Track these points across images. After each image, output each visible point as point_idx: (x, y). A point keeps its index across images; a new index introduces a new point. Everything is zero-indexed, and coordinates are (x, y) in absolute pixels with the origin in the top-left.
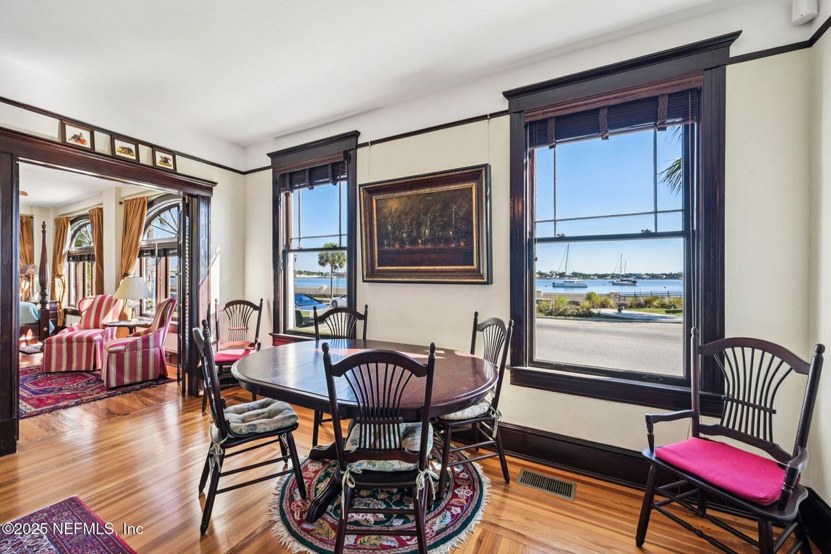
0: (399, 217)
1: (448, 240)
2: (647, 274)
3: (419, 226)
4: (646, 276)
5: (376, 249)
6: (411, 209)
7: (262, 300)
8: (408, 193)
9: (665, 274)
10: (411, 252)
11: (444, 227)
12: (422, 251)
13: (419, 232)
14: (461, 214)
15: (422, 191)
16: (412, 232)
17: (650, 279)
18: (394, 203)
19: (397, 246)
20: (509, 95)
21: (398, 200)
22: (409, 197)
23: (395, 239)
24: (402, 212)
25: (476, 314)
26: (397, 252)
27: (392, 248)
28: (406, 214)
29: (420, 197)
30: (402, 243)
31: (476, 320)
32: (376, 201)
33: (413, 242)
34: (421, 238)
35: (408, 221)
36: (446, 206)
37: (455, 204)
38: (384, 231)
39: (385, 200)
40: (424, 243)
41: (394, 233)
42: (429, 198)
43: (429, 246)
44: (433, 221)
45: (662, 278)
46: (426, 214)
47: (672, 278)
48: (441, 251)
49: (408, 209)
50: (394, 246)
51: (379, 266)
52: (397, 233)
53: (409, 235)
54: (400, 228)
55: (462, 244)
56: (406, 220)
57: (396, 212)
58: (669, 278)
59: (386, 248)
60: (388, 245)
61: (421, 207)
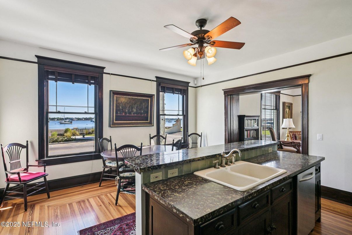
0: (125, 104)
1: (141, 114)
2: (76, 118)
3: (132, 108)
4: (75, 119)
5: (115, 115)
6: (130, 102)
7: (27, 142)
8: (129, 97)
9: (84, 118)
10: (128, 116)
11: (140, 110)
12: (133, 116)
13: (132, 110)
14: (146, 106)
15: (134, 97)
16: (130, 110)
17: (77, 120)
18: (123, 99)
19: (124, 114)
20: (156, 77)
21: (125, 98)
22: (129, 98)
23: (123, 112)
24: (126, 103)
25: (150, 135)
26: (123, 116)
27: (121, 115)
28: (128, 104)
29: (133, 99)
30: (126, 113)
31: (150, 136)
32: (116, 97)
33: (130, 113)
34: (133, 112)
35: (128, 106)
36: (141, 103)
37: (144, 103)
38: (118, 109)
39: (120, 97)
40: (134, 114)
41: (122, 110)
42: (136, 100)
43: (135, 115)
44: (137, 107)
45: (82, 120)
46: (135, 105)
47: (87, 120)
48: (139, 116)
49: (128, 102)
50: (122, 114)
51: (115, 121)
52: (124, 110)
53: (129, 110)
54: (125, 108)
55: (145, 115)
56: (128, 105)
57: (124, 102)
58: (86, 120)
59: (119, 114)
60: (120, 114)
61: (133, 102)
